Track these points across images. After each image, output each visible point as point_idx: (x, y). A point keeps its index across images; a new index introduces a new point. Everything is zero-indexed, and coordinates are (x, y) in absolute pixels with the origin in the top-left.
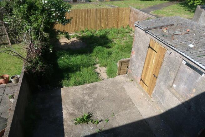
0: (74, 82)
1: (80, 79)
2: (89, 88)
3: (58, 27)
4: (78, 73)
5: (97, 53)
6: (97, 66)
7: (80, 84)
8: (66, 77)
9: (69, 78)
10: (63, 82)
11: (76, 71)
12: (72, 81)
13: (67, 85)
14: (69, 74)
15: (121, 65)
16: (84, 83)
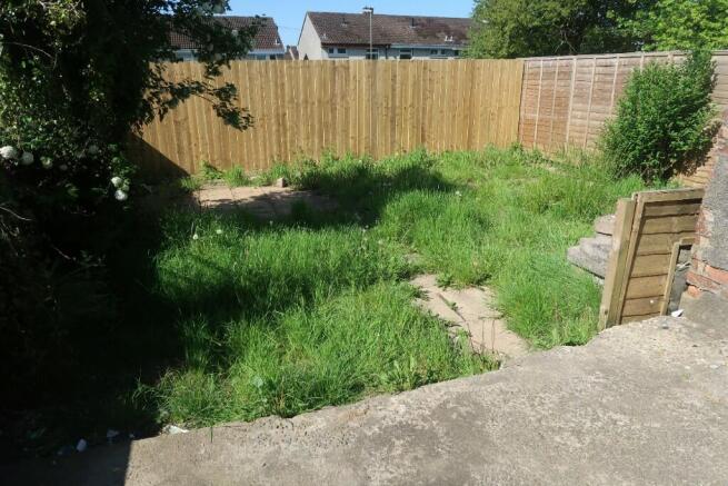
0: (271, 386)
1: (317, 363)
2: (405, 429)
3: (193, 141)
4: (293, 319)
5: (409, 219)
6: (424, 282)
7: (317, 395)
8: (204, 345)
9: (221, 359)
10: (170, 385)
11: (285, 303)
12: (250, 375)
13: (203, 413)
14: (230, 327)
15: (640, 234)
16: (357, 388)
